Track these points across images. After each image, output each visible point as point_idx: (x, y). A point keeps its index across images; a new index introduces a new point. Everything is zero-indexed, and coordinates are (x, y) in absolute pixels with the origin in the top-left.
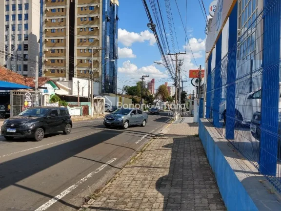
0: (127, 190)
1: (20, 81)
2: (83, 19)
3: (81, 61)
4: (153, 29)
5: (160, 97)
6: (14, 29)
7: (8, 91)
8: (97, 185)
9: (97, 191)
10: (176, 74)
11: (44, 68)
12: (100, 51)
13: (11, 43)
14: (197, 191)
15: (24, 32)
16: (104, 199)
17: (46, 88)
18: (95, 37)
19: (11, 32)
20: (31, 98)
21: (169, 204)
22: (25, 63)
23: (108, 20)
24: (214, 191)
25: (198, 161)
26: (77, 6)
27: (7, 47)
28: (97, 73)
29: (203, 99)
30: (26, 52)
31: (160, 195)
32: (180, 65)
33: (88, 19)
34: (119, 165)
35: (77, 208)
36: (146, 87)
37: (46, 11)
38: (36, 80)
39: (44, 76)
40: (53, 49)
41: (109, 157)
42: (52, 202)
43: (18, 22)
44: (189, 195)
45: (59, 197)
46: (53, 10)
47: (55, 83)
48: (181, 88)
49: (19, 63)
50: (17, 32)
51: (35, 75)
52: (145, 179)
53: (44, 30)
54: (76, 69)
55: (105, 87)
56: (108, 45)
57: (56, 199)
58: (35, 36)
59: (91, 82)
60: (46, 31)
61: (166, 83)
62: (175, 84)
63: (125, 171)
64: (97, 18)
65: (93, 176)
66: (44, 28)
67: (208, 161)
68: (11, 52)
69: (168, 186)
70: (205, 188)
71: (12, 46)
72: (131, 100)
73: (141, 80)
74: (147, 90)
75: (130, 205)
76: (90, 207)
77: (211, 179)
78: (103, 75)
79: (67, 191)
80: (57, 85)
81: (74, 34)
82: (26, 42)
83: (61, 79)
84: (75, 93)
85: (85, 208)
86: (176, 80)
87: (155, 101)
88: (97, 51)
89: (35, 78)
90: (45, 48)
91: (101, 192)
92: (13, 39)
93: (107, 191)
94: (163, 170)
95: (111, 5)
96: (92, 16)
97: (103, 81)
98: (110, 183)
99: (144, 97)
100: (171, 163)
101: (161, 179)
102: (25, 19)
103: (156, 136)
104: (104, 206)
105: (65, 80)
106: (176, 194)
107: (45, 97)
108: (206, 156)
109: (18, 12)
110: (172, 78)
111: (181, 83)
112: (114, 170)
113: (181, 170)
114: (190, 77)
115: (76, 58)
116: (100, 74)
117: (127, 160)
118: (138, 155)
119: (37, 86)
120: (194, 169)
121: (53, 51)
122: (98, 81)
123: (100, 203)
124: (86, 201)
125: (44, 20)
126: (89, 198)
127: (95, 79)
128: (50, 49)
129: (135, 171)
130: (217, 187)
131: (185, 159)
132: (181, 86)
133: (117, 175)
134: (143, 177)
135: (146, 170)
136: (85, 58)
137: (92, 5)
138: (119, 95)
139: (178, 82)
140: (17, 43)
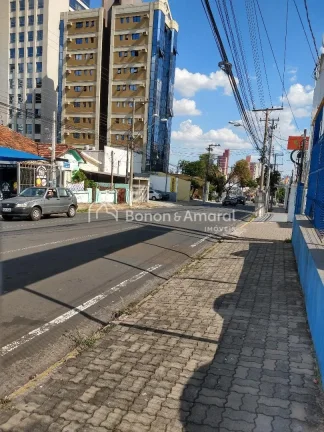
0: (173, 307)
1: (31, 149)
2: (123, 54)
3: (117, 121)
4: (228, 71)
5: (236, 179)
6: (21, 70)
7: (14, 162)
8: (132, 298)
9: (132, 305)
10: (264, 142)
11: (63, 131)
12: (146, 106)
13: (18, 92)
14: (273, 316)
15: (36, 75)
16: (141, 315)
17: (67, 161)
18: (139, 83)
19: (18, 76)
20: (46, 174)
21: (230, 330)
22: (38, 122)
23: (160, 56)
24: (300, 319)
25: (282, 277)
26: (114, 33)
27: (11, 97)
28: (140, 139)
29: (303, 185)
30: (38, 106)
31: (218, 317)
32: (273, 128)
33: (129, 54)
34: (165, 274)
35: (104, 324)
36: (215, 162)
37: (68, 42)
38: (53, 148)
39: (63, 142)
40: (78, 100)
41: (151, 262)
42: (72, 313)
43: (27, 59)
44: (261, 321)
45: (81, 308)
46: (78, 41)
47: (79, 153)
48: (271, 166)
49: (29, 122)
50: (27, 75)
51: (51, 141)
52: (200, 296)
53: (64, 72)
54: (110, 133)
55: (151, 161)
56: (158, 94)
57: (76, 310)
58: (52, 82)
59: (130, 153)
60: (67, 73)
61: (249, 158)
62: (262, 160)
63: (172, 282)
64: (144, 52)
65: (128, 285)
66: (65, 69)
67: (298, 278)
68: (18, 106)
69: (231, 307)
70: (287, 314)
71: (19, 95)
72: (190, 183)
73: (207, 152)
74: (216, 168)
75: (175, 325)
76: (121, 324)
77: (298, 303)
78: (150, 143)
79: (91, 302)
80: (82, 157)
81: (107, 78)
82: (39, 91)
83: (88, 147)
84: (107, 170)
85: (114, 325)
86: (264, 152)
87: (227, 185)
88: (141, 105)
89: (51, 145)
90: (66, 100)
91: (137, 307)
92: (21, 86)
93: (145, 305)
94: (227, 285)
95: (166, 31)
96: (136, 49)
97: (149, 151)
98: (150, 296)
99: (210, 179)
100: (241, 277)
101: (223, 297)
102: (38, 55)
103: (224, 238)
104: (140, 323)
105: (94, 149)
106: (242, 318)
107: (66, 173)
108: (297, 270)
109: (27, 44)
110: (258, 148)
111: (272, 158)
112: (157, 280)
113: (255, 288)
114: (289, 148)
115: (111, 117)
116: (145, 141)
117: (177, 268)
118: (194, 263)
119: (54, 157)
120: (274, 288)
121: (77, 105)
122: (142, 153)
123: (135, 320)
124: (117, 316)
125: (64, 56)
126: (121, 313)
127: (136, 149)
128: (72, 100)
129: (186, 284)
130: (305, 314)
131: (263, 273)
132: (272, 162)
133: (161, 287)
134: (197, 292)
135: (202, 283)
136: (123, 116)
137: (138, 31)
138: (172, 174)
139: (267, 157)
140: (26, 91)
